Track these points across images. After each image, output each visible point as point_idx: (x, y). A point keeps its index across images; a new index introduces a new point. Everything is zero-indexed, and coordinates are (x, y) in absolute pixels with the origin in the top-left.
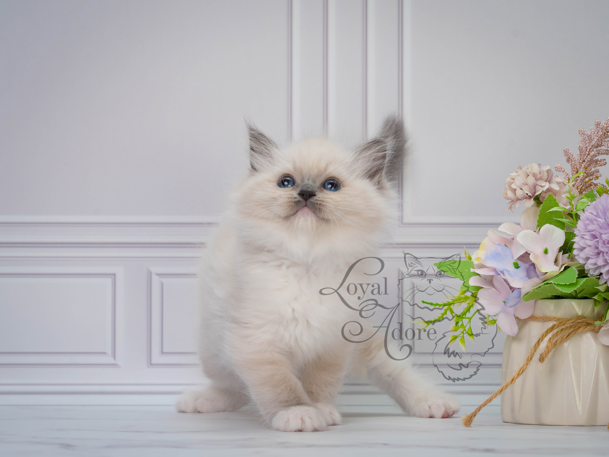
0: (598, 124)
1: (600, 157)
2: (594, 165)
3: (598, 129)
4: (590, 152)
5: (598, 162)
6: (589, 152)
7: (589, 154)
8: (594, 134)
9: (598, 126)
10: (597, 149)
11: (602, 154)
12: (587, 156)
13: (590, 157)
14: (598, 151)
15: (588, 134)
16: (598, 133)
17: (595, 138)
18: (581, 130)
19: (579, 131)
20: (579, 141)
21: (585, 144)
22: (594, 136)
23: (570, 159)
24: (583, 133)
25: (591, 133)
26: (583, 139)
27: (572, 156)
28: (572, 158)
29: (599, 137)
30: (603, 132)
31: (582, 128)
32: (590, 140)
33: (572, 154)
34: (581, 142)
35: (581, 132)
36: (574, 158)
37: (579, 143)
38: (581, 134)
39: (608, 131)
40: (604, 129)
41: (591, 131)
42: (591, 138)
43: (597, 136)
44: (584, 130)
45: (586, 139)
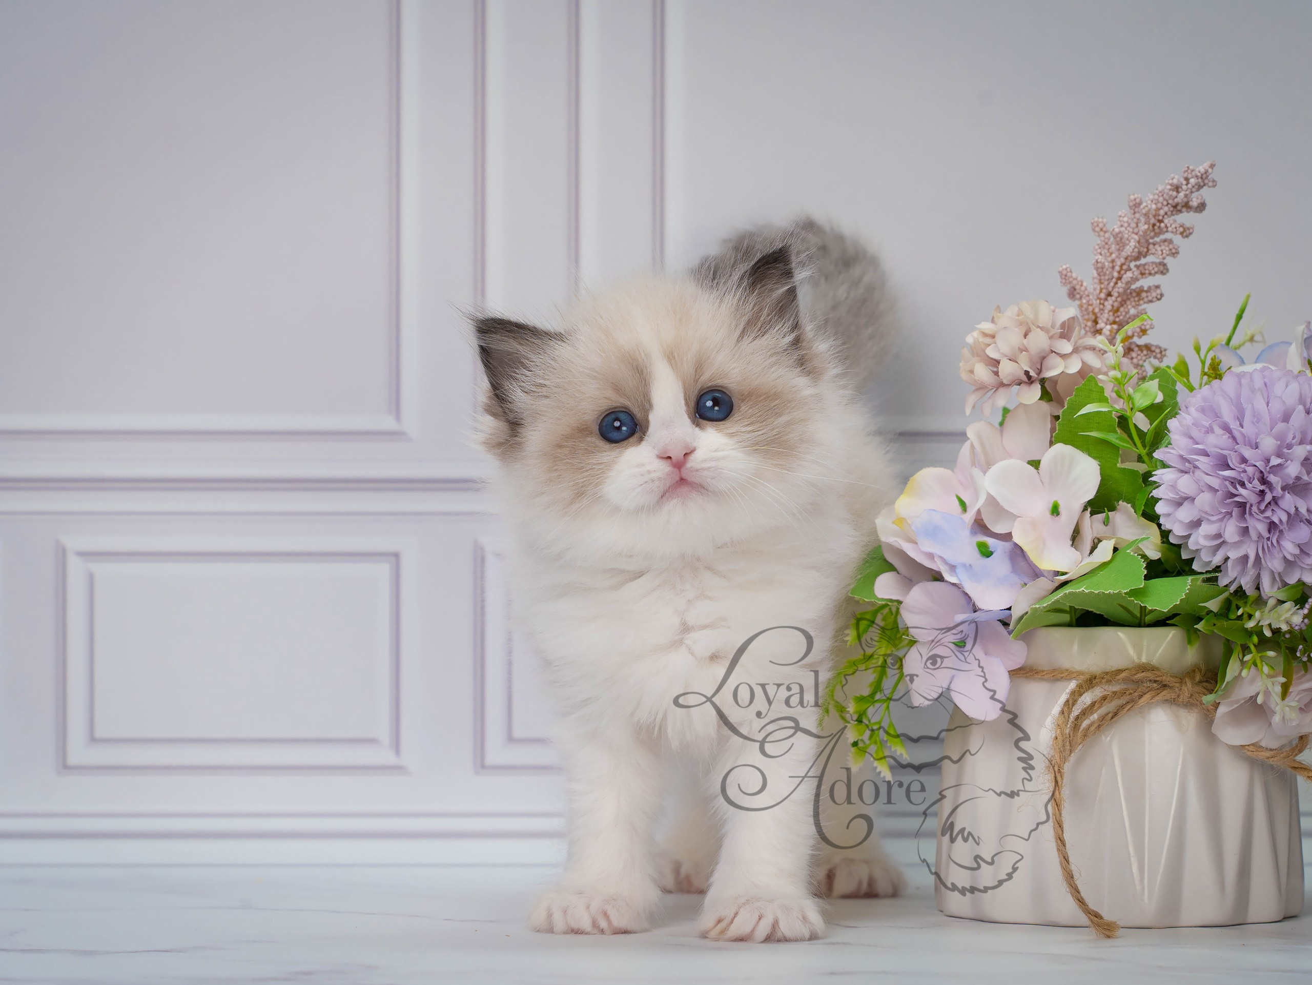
0: (1136, 206)
1: (1145, 283)
2: (1134, 301)
3: (1137, 215)
4: (1123, 272)
5: (1144, 295)
6: (1119, 272)
7: (1120, 278)
8: (1128, 228)
9: (1136, 210)
10: (1139, 263)
11: (1150, 274)
12: (1116, 283)
13: (1123, 285)
14: (1141, 268)
15: (1113, 230)
16: (1137, 226)
17: (1133, 238)
18: (1096, 222)
19: (1092, 224)
20: (1094, 247)
21: (1108, 254)
22: (1130, 234)
23: (1075, 293)
24: (1101, 230)
25: (1122, 226)
26: (1104, 243)
27: (1080, 283)
28: (1080, 289)
29: (1141, 235)
30: (1149, 222)
31: (1098, 218)
32: (1121, 245)
33: (1079, 278)
34: (1099, 251)
35: (1098, 226)
36: (1086, 289)
37: (1095, 252)
38: (1098, 232)
39: (1161, 218)
40: (1151, 216)
41: (1119, 223)
42: (1121, 239)
43: (1137, 234)
44: (1105, 220)
45: (1109, 243)
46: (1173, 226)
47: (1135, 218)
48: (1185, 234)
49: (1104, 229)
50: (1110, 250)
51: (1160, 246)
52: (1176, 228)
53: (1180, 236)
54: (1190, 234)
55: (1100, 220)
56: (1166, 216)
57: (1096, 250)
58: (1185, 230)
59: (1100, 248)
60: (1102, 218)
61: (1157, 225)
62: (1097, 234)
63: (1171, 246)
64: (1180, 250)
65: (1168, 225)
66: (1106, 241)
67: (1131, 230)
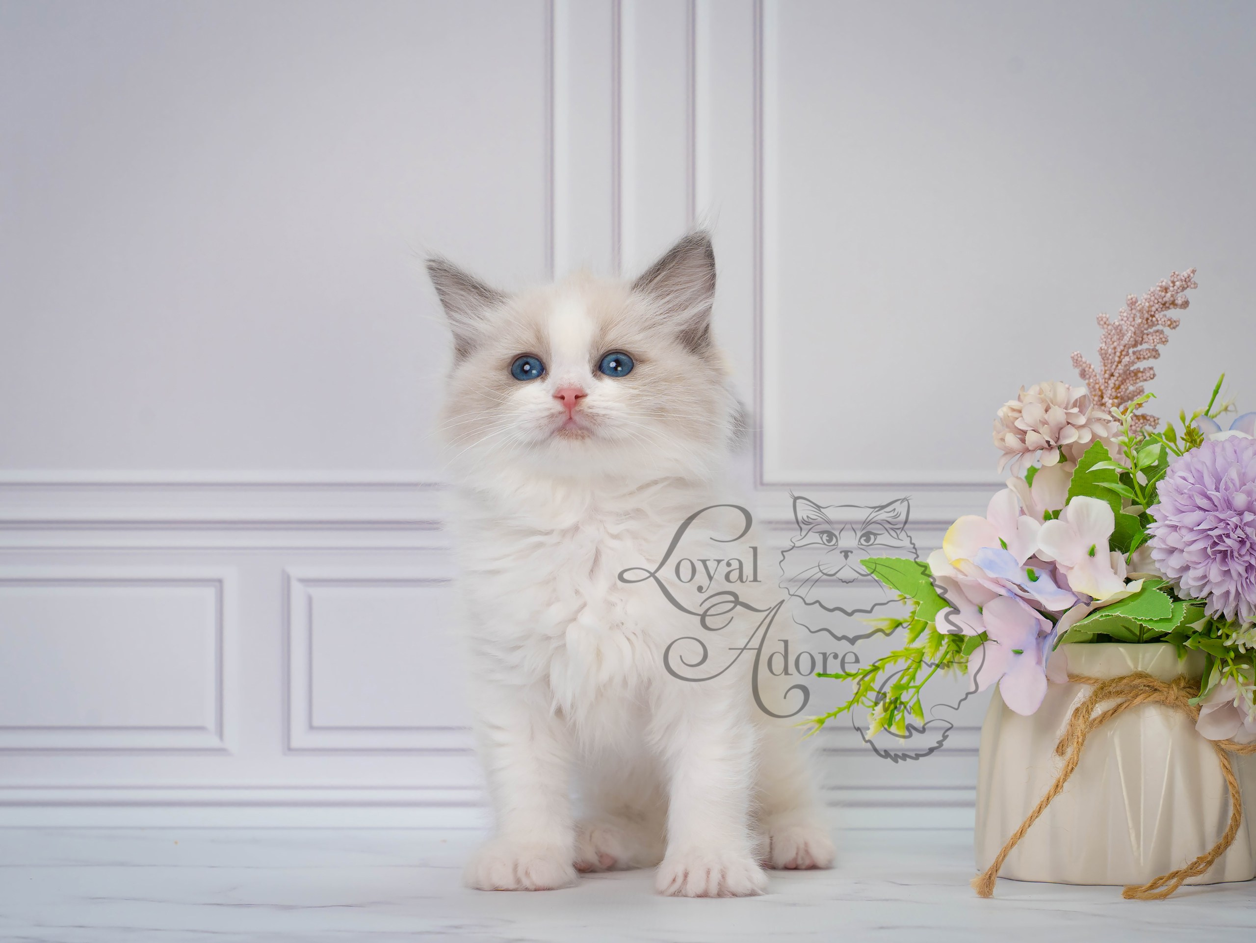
0: (1132, 304)
1: (1141, 365)
2: (1133, 380)
3: (1134, 311)
4: (1122, 357)
5: (1140, 375)
6: (1119, 357)
7: (1120, 362)
8: (1127, 322)
9: (1133, 307)
10: (1135, 349)
11: (1145, 358)
12: (1117, 366)
13: (1123, 368)
14: (1137, 354)
15: (1114, 323)
16: (1134, 320)
17: (1130, 330)
18: (1101, 317)
19: (1098, 319)
20: (1101, 337)
21: (1111, 343)
22: (1128, 326)
23: (1085, 373)
24: (1105, 323)
25: (1122, 320)
26: (1107, 334)
27: (1088, 366)
28: (1089, 371)
29: (1136, 328)
30: (1143, 316)
31: (1103, 314)
32: (1121, 335)
33: (1088, 362)
34: (1104, 340)
35: (1102, 320)
36: (1093, 371)
37: (1102, 341)
38: (1103, 325)
39: (1153, 313)
40: (1145, 312)
41: (1120, 317)
42: (1120, 331)
43: (1133, 326)
44: (1108, 316)
45: (1112, 334)
46: (1163, 320)
47: (1132, 313)
48: (1172, 326)
49: (1107, 323)
50: (1113, 340)
51: (1152, 336)
52: (1165, 321)
53: (1168, 328)
54: (1177, 326)
55: (1104, 315)
56: (1157, 312)
57: (1102, 339)
58: (1172, 323)
59: (1105, 338)
60: (1106, 314)
61: (1149, 319)
62: (1101, 326)
63: (1161, 336)
64: (1168, 338)
65: (1159, 319)
66: (1109, 332)
67: (1129, 323)
